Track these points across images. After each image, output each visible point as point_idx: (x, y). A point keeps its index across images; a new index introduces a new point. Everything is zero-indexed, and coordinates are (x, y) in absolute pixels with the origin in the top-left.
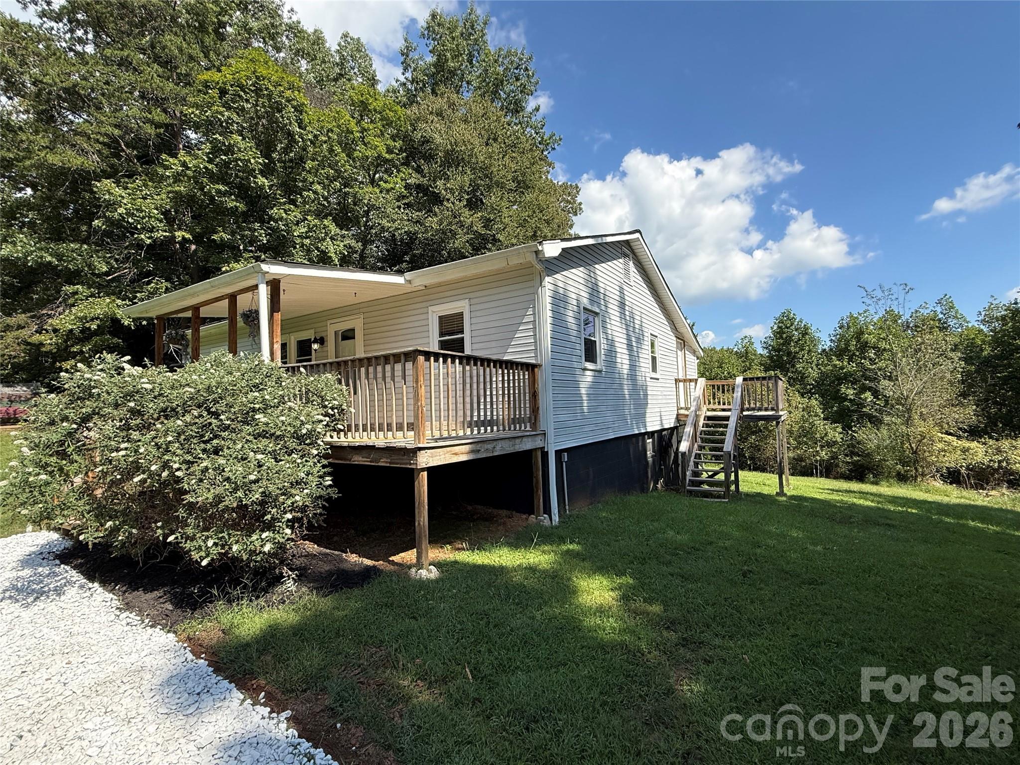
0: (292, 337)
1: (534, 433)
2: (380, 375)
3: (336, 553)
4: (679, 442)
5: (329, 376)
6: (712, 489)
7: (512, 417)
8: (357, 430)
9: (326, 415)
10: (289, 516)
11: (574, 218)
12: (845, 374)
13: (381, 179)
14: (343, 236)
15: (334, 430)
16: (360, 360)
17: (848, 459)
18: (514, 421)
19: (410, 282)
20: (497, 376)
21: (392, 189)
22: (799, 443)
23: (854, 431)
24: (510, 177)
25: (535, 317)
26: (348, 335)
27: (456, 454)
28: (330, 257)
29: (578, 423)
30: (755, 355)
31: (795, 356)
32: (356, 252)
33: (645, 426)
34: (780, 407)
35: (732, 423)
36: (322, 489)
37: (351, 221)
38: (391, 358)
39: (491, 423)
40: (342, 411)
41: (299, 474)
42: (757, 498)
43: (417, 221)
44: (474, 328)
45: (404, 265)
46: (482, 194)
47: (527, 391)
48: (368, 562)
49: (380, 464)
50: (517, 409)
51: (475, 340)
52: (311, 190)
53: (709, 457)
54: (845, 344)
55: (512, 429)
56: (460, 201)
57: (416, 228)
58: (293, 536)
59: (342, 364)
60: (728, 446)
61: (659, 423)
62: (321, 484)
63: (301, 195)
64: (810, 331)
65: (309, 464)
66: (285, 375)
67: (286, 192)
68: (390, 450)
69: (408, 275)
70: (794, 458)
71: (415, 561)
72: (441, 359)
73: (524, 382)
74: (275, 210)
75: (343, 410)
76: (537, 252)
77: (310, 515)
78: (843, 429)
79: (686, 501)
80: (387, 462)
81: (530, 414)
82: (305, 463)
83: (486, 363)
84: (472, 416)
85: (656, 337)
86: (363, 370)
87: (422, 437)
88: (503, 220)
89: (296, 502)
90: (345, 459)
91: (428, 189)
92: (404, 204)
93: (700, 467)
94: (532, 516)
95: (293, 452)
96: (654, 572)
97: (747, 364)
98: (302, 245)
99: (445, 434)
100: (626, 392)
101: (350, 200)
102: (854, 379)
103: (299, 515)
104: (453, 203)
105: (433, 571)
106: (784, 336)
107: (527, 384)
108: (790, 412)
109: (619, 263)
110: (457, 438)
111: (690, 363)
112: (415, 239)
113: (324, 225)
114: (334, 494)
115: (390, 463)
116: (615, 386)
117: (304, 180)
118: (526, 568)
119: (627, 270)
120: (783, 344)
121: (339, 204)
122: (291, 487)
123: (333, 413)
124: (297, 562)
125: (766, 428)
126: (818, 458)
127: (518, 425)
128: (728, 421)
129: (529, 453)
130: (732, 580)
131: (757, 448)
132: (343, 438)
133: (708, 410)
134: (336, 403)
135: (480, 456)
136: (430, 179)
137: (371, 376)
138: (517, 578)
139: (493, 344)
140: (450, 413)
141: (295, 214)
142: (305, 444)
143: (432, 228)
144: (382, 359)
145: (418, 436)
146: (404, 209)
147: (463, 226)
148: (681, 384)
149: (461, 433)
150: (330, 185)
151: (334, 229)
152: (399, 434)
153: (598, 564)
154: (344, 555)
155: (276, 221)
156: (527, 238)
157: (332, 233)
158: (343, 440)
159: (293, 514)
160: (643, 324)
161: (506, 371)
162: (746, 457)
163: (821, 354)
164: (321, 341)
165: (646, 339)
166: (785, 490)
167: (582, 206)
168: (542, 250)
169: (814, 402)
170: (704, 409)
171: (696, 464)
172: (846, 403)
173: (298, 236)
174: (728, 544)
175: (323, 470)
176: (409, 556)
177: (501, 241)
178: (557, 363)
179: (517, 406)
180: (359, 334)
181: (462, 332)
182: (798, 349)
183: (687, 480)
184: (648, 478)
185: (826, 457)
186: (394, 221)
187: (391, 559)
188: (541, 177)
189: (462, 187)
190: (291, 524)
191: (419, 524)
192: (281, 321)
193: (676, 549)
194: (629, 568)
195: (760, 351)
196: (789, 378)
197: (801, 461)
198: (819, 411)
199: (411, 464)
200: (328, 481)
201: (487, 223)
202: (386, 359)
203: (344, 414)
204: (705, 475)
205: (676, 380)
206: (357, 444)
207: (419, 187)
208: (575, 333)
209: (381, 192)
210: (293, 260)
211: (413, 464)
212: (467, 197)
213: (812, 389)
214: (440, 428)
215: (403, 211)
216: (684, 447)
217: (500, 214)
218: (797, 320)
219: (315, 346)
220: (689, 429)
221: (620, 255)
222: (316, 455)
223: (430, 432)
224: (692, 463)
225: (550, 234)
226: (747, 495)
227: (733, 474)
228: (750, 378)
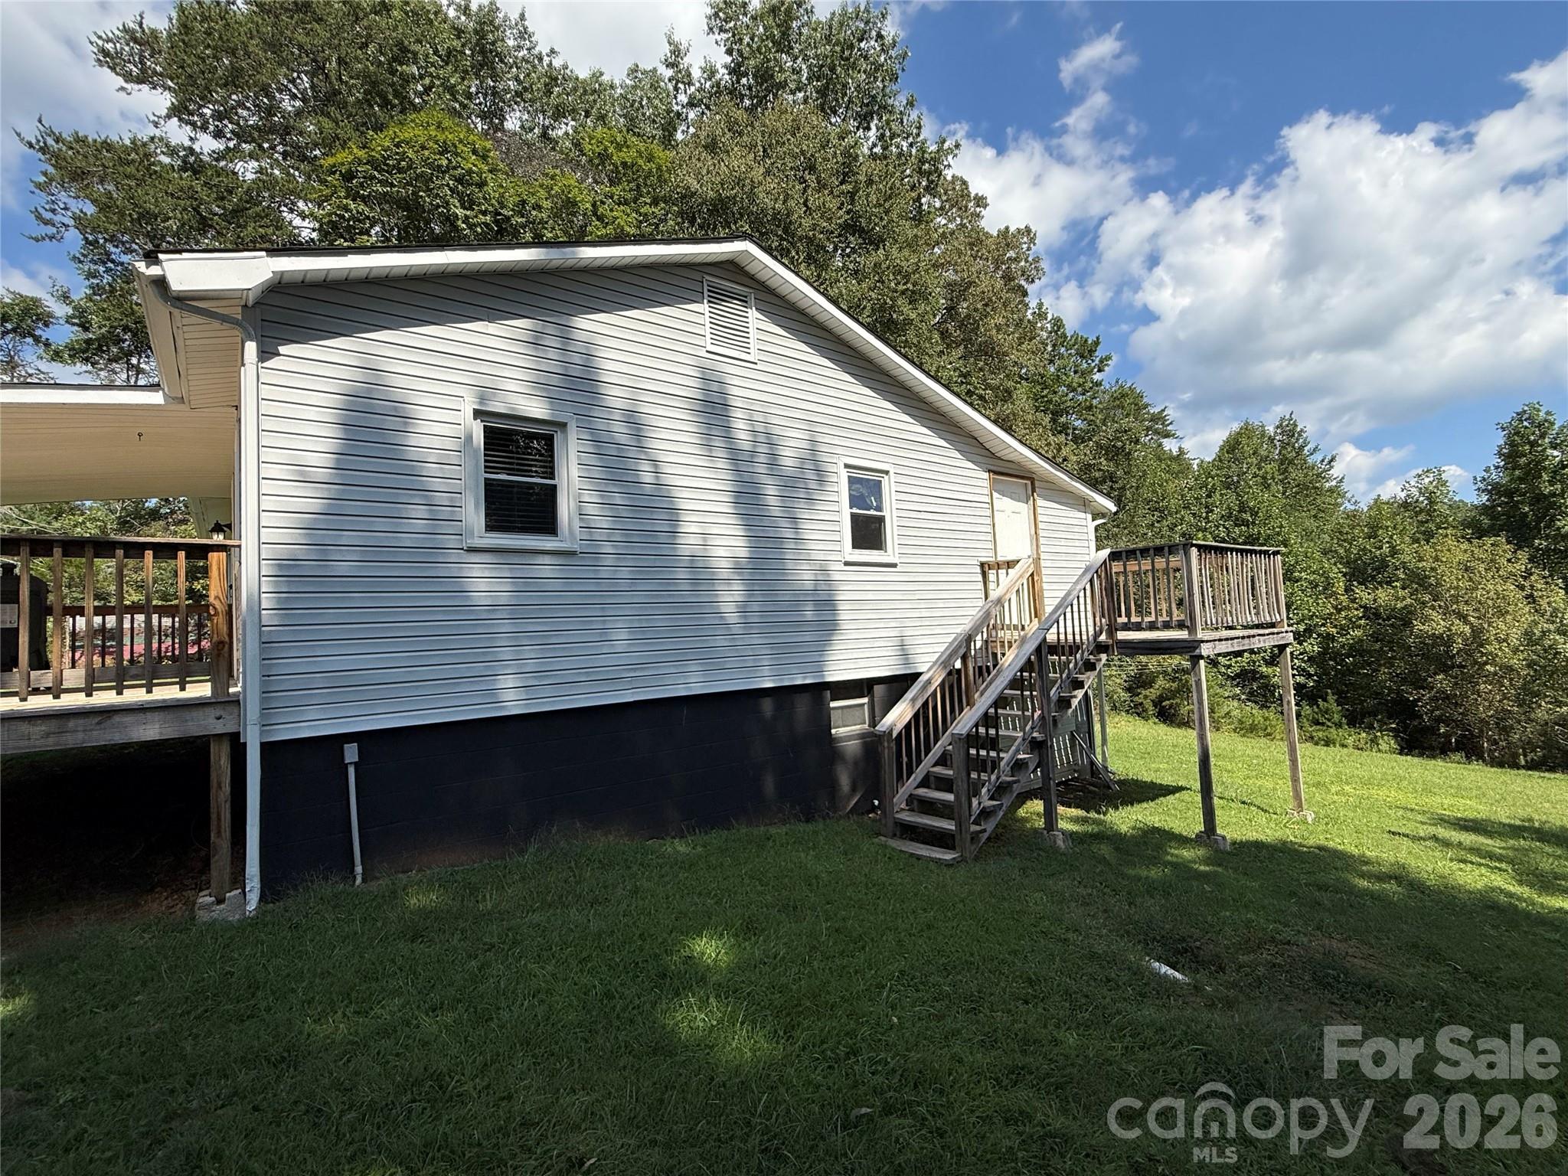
33: (819, 666)
85: (883, 472)
109: (685, 313)
111: (1060, 527)
119: (730, 329)
160: (824, 448)
165: (829, 478)
168: (159, 275)
205: (982, 565)
216: (895, 715)
221: (694, 295)
228: (1127, 552)
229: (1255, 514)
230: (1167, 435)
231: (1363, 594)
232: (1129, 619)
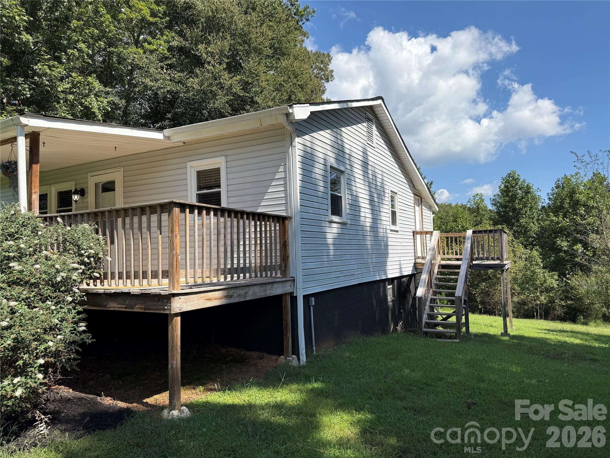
0: (53, 189)
1: (284, 279)
2: (136, 226)
3: (91, 396)
4: (416, 288)
5: (86, 226)
6: (446, 330)
7: (264, 264)
8: (113, 277)
9: (82, 263)
10: (41, 361)
11: (326, 85)
12: (560, 228)
13: (145, 40)
14: (107, 93)
15: (91, 278)
16: (117, 211)
17: (563, 303)
18: (264, 268)
19: (168, 138)
20: (251, 226)
21: (156, 50)
22: (523, 289)
23: (568, 279)
24: (267, 44)
25: (285, 174)
26: (109, 187)
27: (209, 299)
28: (94, 113)
29: (326, 270)
30: (486, 210)
31: (519, 212)
32: (120, 109)
33: (386, 274)
34: (505, 257)
35: (463, 272)
36: (76, 335)
37: (116, 79)
38: (148, 209)
39: (244, 270)
40: (98, 260)
41: (53, 320)
42: (485, 338)
43: (179, 82)
44: (230, 182)
45: (167, 122)
46: (241, 59)
47: (278, 241)
48: (121, 404)
49: (135, 310)
50: (269, 258)
51: (230, 194)
52: (76, 48)
53: (445, 302)
54: (561, 202)
55: (264, 275)
56: (220, 64)
57: (178, 88)
58: (46, 381)
59: (100, 214)
60: (459, 291)
61: (398, 270)
62: (75, 330)
63: (66, 54)
64: (531, 190)
65: (63, 310)
66: (42, 225)
67: (51, 49)
68: (144, 296)
69: (167, 132)
70: (518, 303)
71: (167, 402)
72: (196, 211)
73: (275, 233)
74: (39, 66)
75: (100, 258)
76: (288, 115)
77: (64, 360)
78: (559, 276)
79: (422, 341)
80: (141, 308)
81: (281, 262)
82: (60, 310)
83: (239, 215)
84: (225, 264)
85: (396, 193)
86: (120, 220)
87: (176, 284)
88: (261, 84)
89: (49, 347)
90: (101, 306)
91: (190, 51)
92: (166, 65)
93: (436, 311)
94: (282, 357)
95: (47, 299)
96: (391, 407)
97: (479, 219)
98: (66, 101)
99: (199, 281)
100: (369, 243)
101: (114, 59)
102: (568, 232)
103: (52, 360)
104: (214, 66)
105: (185, 411)
106: (510, 194)
107: (278, 234)
108: (515, 262)
109: (362, 127)
110: (212, 284)
111: (426, 217)
112: (177, 99)
113: (88, 82)
114: (88, 339)
115: (145, 309)
116: (360, 237)
117: (69, 39)
118: (273, 406)
119: (370, 133)
120: (509, 202)
121: (104, 61)
122: (45, 333)
123: (89, 261)
124: (51, 407)
125: (495, 276)
126: (538, 302)
127: (269, 273)
128: (459, 269)
129: (279, 298)
130: (458, 412)
131: (487, 294)
132: (99, 286)
133: (443, 259)
134: (93, 252)
135: (232, 301)
136: (192, 43)
137: (128, 226)
138: (264, 415)
139: (248, 198)
140: (205, 261)
141: (60, 71)
142: (60, 291)
143: (193, 88)
144: (139, 211)
145: (172, 283)
146: (166, 69)
147: (223, 88)
148: (418, 237)
149: (215, 280)
150: (94, 44)
151: (97, 85)
152: (155, 281)
153: (340, 401)
154: (99, 398)
155: (40, 76)
156: (282, 102)
157: (96, 90)
158: (99, 287)
159: (46, 359)
160: (385, 182)
161: (258, 223)
162: (477, 302)
163: (541, 211)
164: (82, 192)
165: (387, 195)
166: (509, 331)
167: (333, 74)
168: (292, 113)
169: (535, 253)
170: (439, 258)
171: (432, 308)
172: (561, 254)
173: (62, 92)
174: (456, 379)
175: (78, 317)
176: (162, 398)
177: (258, 103)
178: (305, 215)
179: (269, 255)
180: (119, 186)
181: (219, 186)
182: (521, 206)
183: (424, 323)
184: (388, 320)
185: (545, 302)
186: (157, 80)
187: (145, 401)
188: (296, 45)
189: (222, 52)
190: (44, 368)
191: (172, 367)
192: (40, 172)
193: (410, 385)
194: (367, 403)
195: (490, 207)
196: (514, 231)
197: (524, 305)
198: (539, 260)
199: (165, 310)
200: (82, 327)
201: (246, 86)
202: (143, 210)
203: (100, 263)
204: (440, 318)
205: (413, 232)
206: (113, 291)
207: (181, 50)
208: (322, 189)
209: (144, 53)
210: (57, 114)
211: (167, 309)
212: (226, 61)
213: (533, 241)
214: (194, 275)
215: (165, 71)
216: (420, 292)
217: (258, 78)
218: (521, 180)
219: (75, 197)
220: (424, 277)
221: (364, 120)
222: (71, 303)
223: (184, 279)
224: (427, 308)
225: (303, 99)
226: (476, 335)
227: (464, 317)
228: (478, 231)
232: (478, 256)
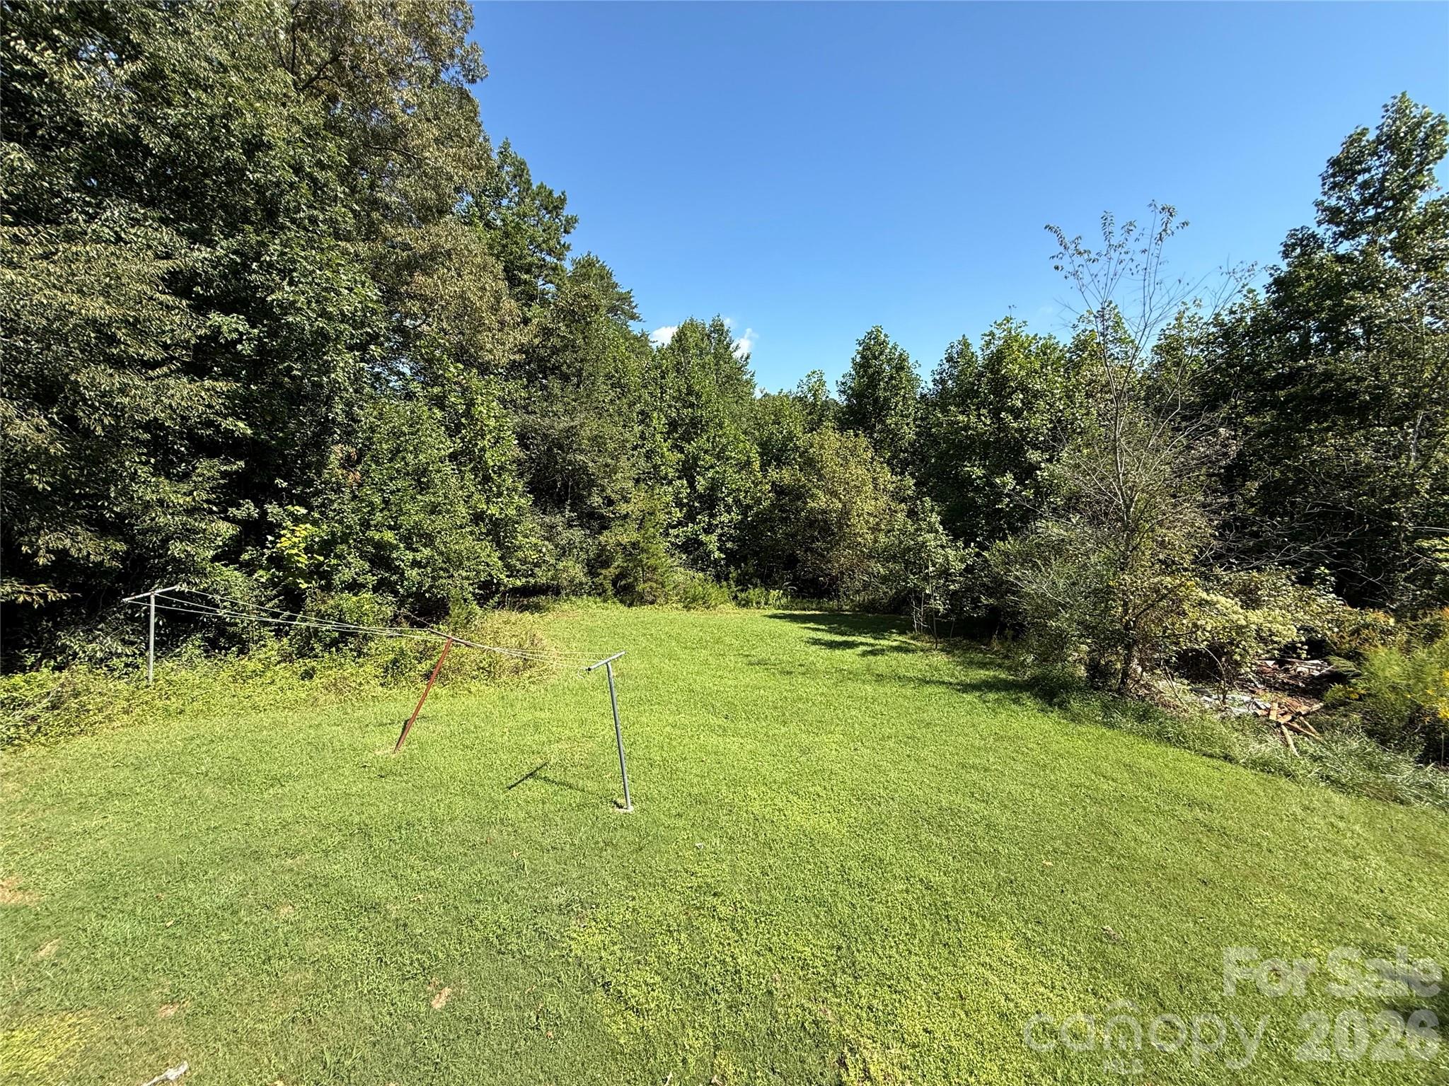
30: (827, 403)
31: (884, 405)
64: (906, 364)
106: (871, 371)
120: (868, 386)
163: (920, 403)
182: (889, 393)
195: (836, 397)
196: (876, 441)
218: (890, 346)
229: (698, 396)
230: (633, 317)
231: (773, 474)
